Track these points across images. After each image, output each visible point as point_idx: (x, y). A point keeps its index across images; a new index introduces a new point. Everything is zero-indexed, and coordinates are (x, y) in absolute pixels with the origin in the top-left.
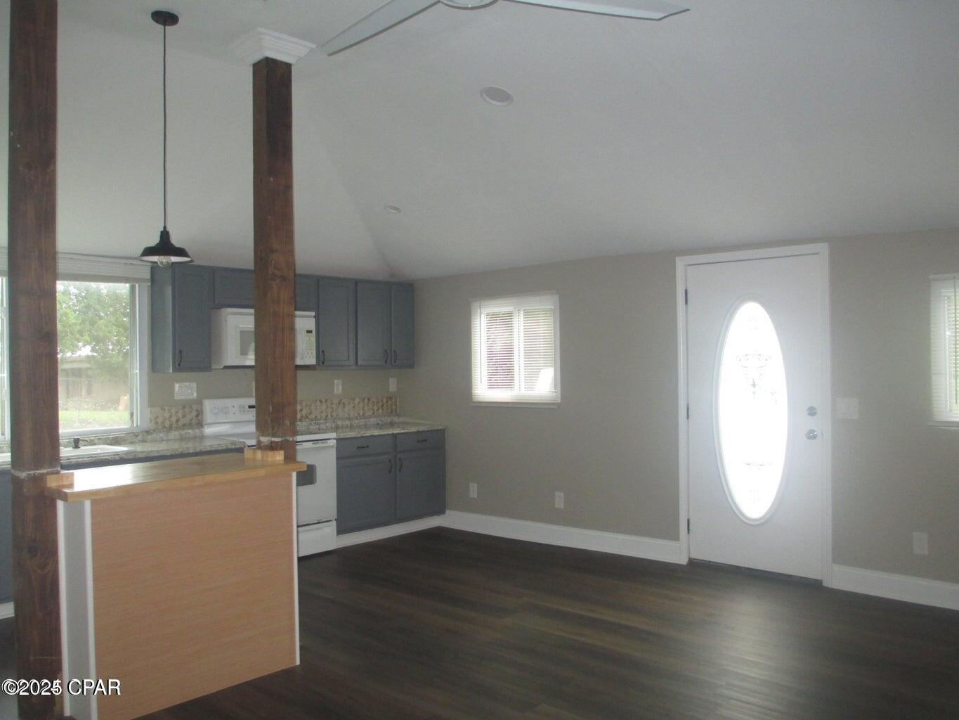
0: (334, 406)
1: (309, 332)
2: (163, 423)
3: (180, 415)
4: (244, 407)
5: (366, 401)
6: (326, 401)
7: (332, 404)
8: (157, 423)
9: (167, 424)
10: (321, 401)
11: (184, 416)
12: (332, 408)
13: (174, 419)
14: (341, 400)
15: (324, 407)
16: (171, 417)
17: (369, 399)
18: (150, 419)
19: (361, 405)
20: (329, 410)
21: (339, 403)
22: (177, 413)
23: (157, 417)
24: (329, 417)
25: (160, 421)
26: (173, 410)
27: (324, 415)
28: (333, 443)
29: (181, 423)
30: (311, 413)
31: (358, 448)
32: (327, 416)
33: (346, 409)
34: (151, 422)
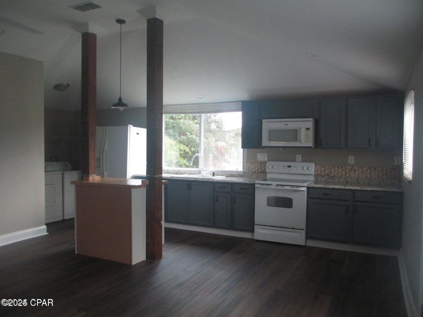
0: (348, 171)
1: (308, 129)
2: (251, 170)
3: (259, 167)
4: (285, 167)
5: (373, 169)
6: (342, 167)
7: (346, 169)
8: (249, 170)
9: (253, 171)
10: (338, 167)
11: (261, 168)
12: (346, 172)
13: (256, 169)
14: (353, 167)
15: (340, 170)
16: (255, 168)
17: (375, 168)
18: (246, 168)
19: (369, 172)
20: (344, 173)
21: (352, 169)
22: (258, 166)
23: (249, 168)
24: (344, 176)
25: (250, 169)
26: (256, 165)
27: (340, 175)
28: (305, 189)
29: (259, 171)
30: (331, 173)
31: (324, 194)
32: (342, 176)
33: (357, 173)
34: (246, 169)
